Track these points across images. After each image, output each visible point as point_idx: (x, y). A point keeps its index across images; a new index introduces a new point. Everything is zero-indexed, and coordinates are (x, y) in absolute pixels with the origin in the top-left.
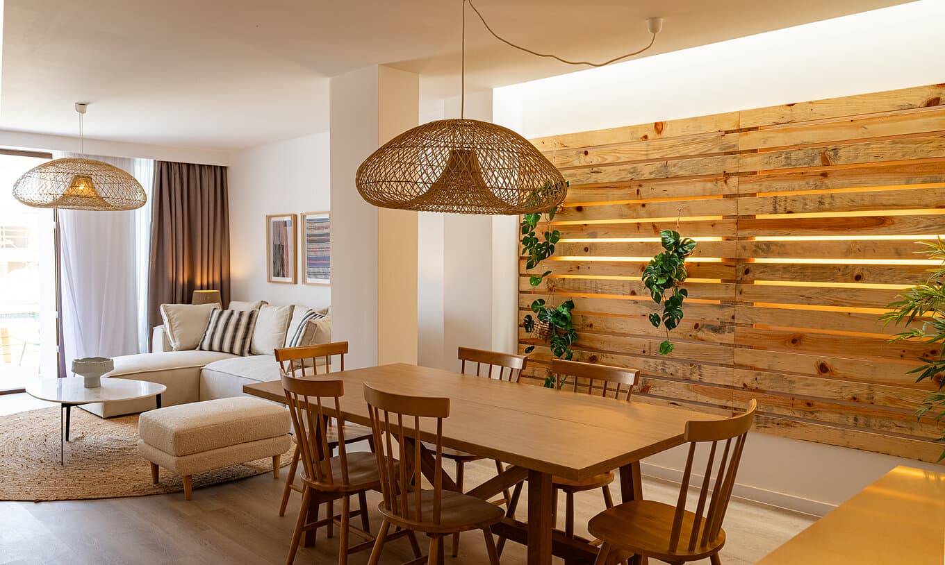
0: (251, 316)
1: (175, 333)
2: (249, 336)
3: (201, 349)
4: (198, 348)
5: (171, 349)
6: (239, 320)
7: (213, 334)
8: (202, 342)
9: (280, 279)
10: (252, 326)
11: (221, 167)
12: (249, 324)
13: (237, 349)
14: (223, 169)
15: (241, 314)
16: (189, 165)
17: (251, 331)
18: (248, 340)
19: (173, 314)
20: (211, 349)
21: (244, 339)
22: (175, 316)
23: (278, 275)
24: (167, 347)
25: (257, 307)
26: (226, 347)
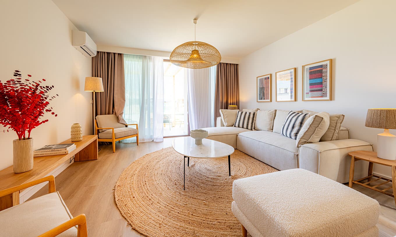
0: (254, 114)
1: (225, 120)
2: (254, 122)
3: (235, 126)
4: (234, 126)
5: (224, 126)
6: (249, 116)
7: (240, 121)
8: (235, 124)
9: (263, 100)
10: (254, 118)
11: (237, 64)
12: (253, 117)
13: (249, 127)
14: (237, 65)
15: (250, 113)
16: (226, 64)
17: (254, 120)
18: (254, 124)
19: (224, 113)
20: (239, 127)
21: (252, 123)
22: (225, 113)
23: (261, 99)
24: (223, 125)
25: (256, 111)
26: (245, 126)
